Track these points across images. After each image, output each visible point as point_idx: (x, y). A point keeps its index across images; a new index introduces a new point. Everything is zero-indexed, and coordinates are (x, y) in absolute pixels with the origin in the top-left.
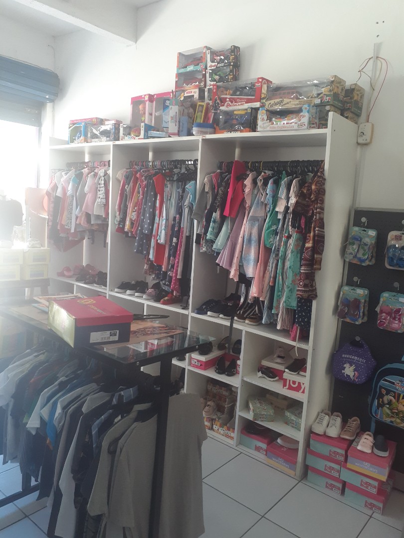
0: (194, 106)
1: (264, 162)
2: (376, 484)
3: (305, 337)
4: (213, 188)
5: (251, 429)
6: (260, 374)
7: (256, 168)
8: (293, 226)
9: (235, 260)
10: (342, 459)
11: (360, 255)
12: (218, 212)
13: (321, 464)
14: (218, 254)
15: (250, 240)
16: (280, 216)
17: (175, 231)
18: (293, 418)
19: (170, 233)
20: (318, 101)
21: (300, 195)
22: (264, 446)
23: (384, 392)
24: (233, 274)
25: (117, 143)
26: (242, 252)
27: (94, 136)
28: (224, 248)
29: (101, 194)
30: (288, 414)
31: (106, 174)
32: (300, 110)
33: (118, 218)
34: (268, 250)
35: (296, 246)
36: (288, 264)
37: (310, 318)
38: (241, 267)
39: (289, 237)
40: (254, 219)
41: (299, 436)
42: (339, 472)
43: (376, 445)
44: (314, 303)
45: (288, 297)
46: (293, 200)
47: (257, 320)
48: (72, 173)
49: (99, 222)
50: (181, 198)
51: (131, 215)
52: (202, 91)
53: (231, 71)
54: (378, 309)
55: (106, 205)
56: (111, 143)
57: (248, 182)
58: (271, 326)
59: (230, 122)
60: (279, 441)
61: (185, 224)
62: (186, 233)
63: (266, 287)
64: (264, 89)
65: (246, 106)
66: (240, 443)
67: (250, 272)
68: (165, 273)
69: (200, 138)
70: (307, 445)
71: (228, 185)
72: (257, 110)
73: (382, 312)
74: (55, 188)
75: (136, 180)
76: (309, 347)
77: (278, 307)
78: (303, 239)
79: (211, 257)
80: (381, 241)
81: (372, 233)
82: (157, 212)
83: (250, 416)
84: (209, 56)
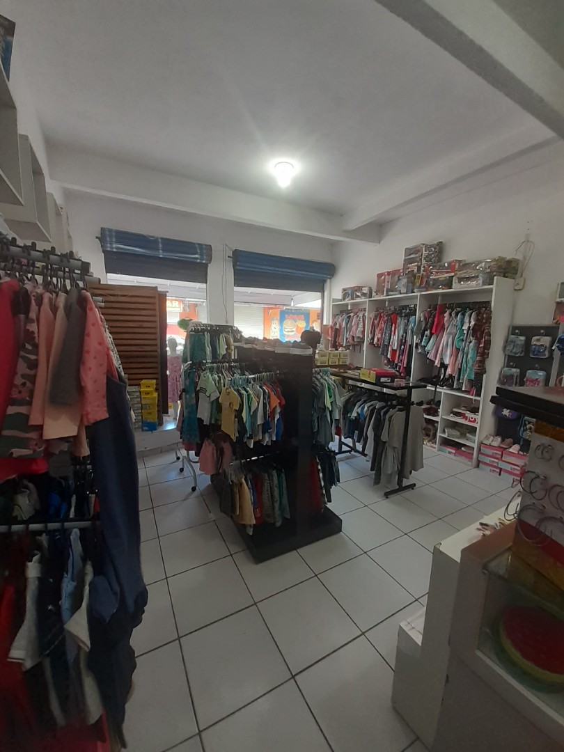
0: (414, 276)
1: (457, 304)
2: (519, 468)
3: (480, 396)
4: (425, 318)
5: (446, 442)
6: (452, 415)
7: (451, 307)
8: (473, 336)
9: (438, 356)
10: (500, 457)
11: (514, 351)
12: (429, 331)
13: (487, 460)
14: (428, 353)
15: (447, 345)
16: (465, 332)
17: (403, 342)
18: (471, 436)
19: (400, 343)
20: (489, 270)
21: (477, 320)
22: (454, 451)
23: (527, 423)
24: (437, 363)
25: (371, 299)
26: (442, 351)
27: (358, 296)
28: (432, 349)
29: (361, 325)
30: (468, 435)
31: (364, 315)
32: (477, 277)
33: (370, 337)
34: (458, 350)
35: (474, 346)
36: (469, 356)
37: (482, 384)
38: (442, 359)
39: (470, 342)
40: (450, 334)
41: (475, 446)
42: (498, 463)
43: (520, 450)
44: (484, 376)
45: (469, 374)
46: (473, 323)
47: (451, 387)
48: (345, 316)
49: (359, 340)
50: (407, 325)
51: (378, 335)
52: (419, 268)
53: (438, 255)
54: (525, 380)
55: (364, 331)
56: (367, 300)
57: (446, 315)
58: (459, 389)
59: (436, 284)
60: (463, 449)
61: (409, 338)
62: (409, 342)
63: (456, 369)
64: (457, 266)
65: (446, 275)
66: (439, 450)
67: (447, 361)
68: (397, 364)
69: (419, 294)
70: (480, 450)
71: (434, 317)
72: (452, 277)
73: (527, 381)
74: (336, 324)
75: (381, 317)
76: (481, 399)
77: (463, 379)
78: (479, 341)
79: (424, 355)
80: (528, 342)
81: (522, 338)
82: (393, 333)
83: (446, 436)
84: (424, 249)
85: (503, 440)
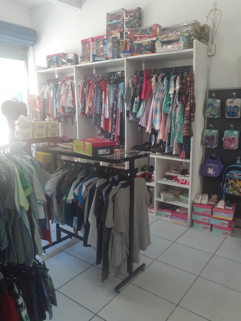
0: (118, 42)
1: (160, 69)
2: (227, 223)
3: (188, 157)
4: (134, 85)
5: (163, 206)
6: (165, 179)
7: (156, 72)
8: (179, 100)
9: (149, 122)
10: (210, 214)
11: (213, 113)
12: (138, 98)
13: (200, 218)
14: (139, 120)
15: (156, 111)
16: (171, 96)
17: (114, 110)
18: (184, 198)
19: (111, 112)
20: (187, 34)
21: (182, 84)
22: (170, 214)
23: (228, 179)
24: (148, 130)
25: (77, 65)
26: (152, 117)
27: (63, 63)
28: (143, 116)
29: (70, 95)
30: (181, 196)
31: (72, 83)
32: (178, 40)
33: (81, 107)
34: (166, 115)
35: (181, 111)
36: (177, 121)
37: (190, 146)
38: (152, 125)
39: (177, 107)
40: (158, 99)
41: (188, 206)
42: (209, 220)
43: (226, 205)
44: (192, 138)
45: (178, 137)
46: (178, 87)
47: (162, 152)
48: (52, 85)
49: (69, 111)
50: (116, 92)
51: (89, 105)
52: (122, 34)
53: (137, 21)
54: (223, 139)
55: (73, 101)
56: (74, 66)
57: (153, 80)
58: (170, 154)
59: (140, 49)
60: (177, 210)
61: (119, 106)
62: (120, 111)
63: (166, 134)
64: (158, 30)
65: (149, 40)
66: (157, 214)
67: (157, 127)
68: (110, 134)
69: (125, 59)
70: (192, 209)
71: (142, 83)
72: (154, 42)
73: (225, 140)
74: (43, 94)
75: (90, 85)
76: (190, 161)
77: (173, 144)
78: (184, 106)
79: (135, 123)
80: (223, 104)
81: (218, 101)
82: (103, 101)
83: (162, 200)
84: (124, 14)
85: (210, 198)
